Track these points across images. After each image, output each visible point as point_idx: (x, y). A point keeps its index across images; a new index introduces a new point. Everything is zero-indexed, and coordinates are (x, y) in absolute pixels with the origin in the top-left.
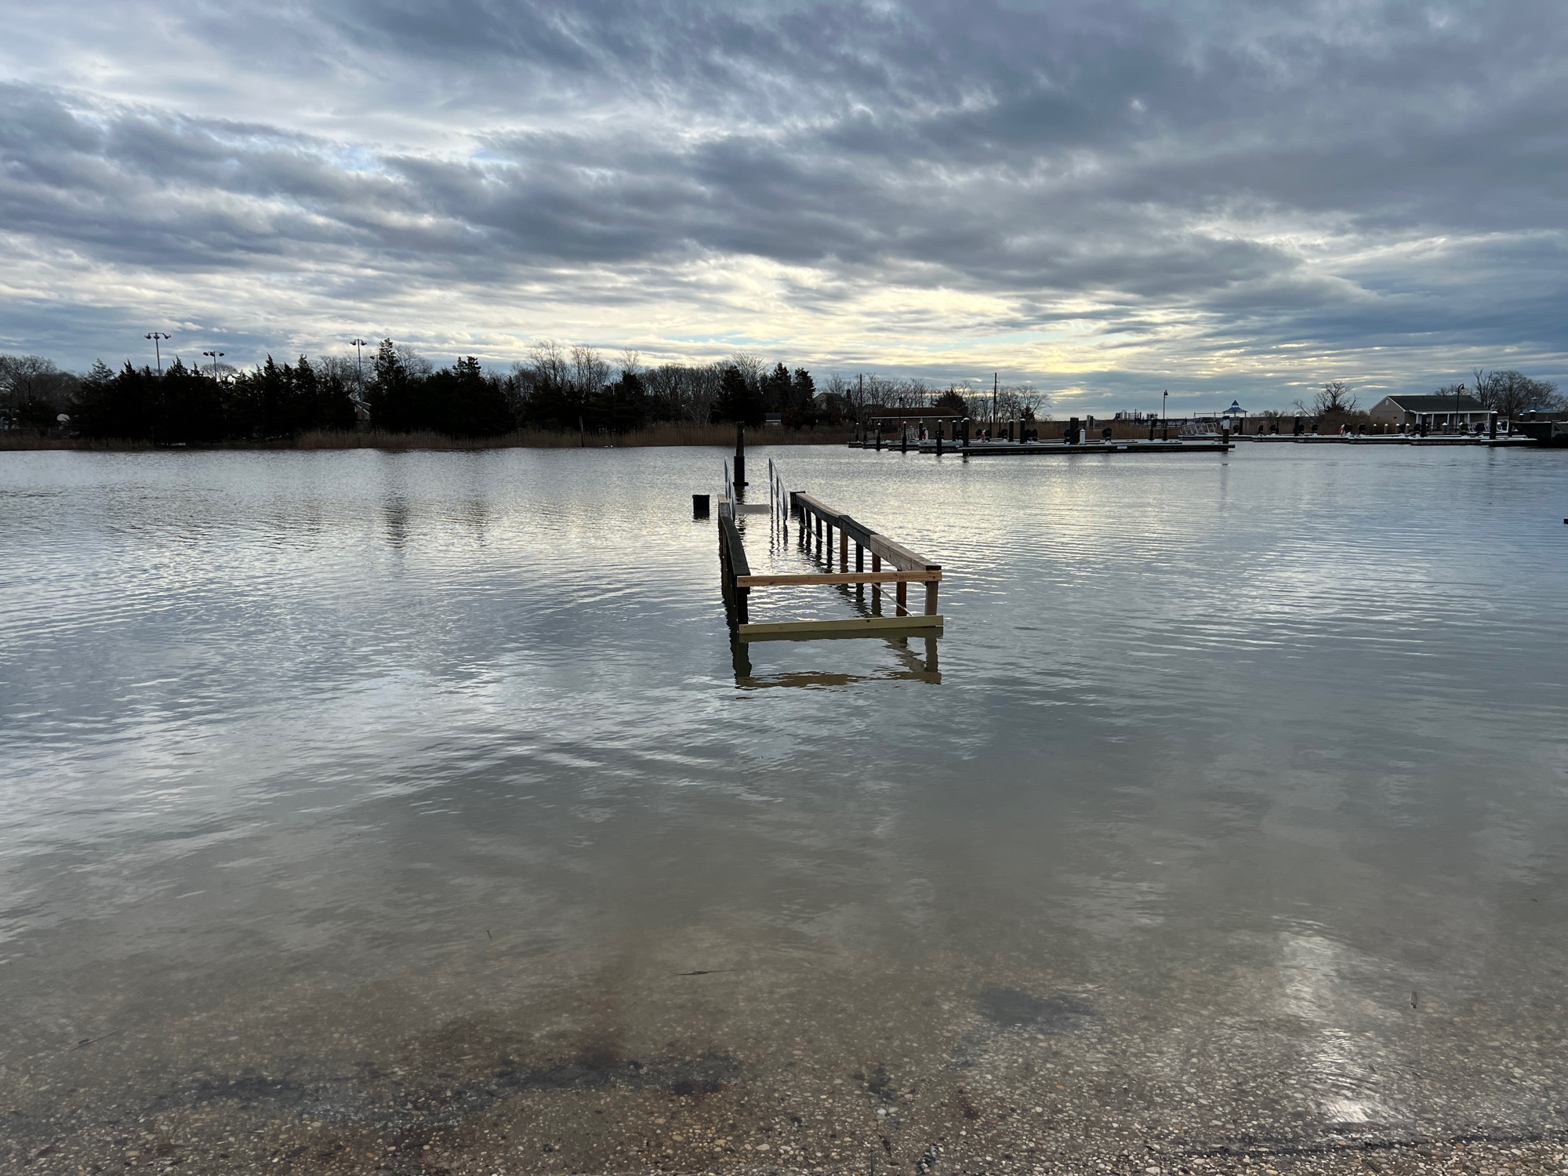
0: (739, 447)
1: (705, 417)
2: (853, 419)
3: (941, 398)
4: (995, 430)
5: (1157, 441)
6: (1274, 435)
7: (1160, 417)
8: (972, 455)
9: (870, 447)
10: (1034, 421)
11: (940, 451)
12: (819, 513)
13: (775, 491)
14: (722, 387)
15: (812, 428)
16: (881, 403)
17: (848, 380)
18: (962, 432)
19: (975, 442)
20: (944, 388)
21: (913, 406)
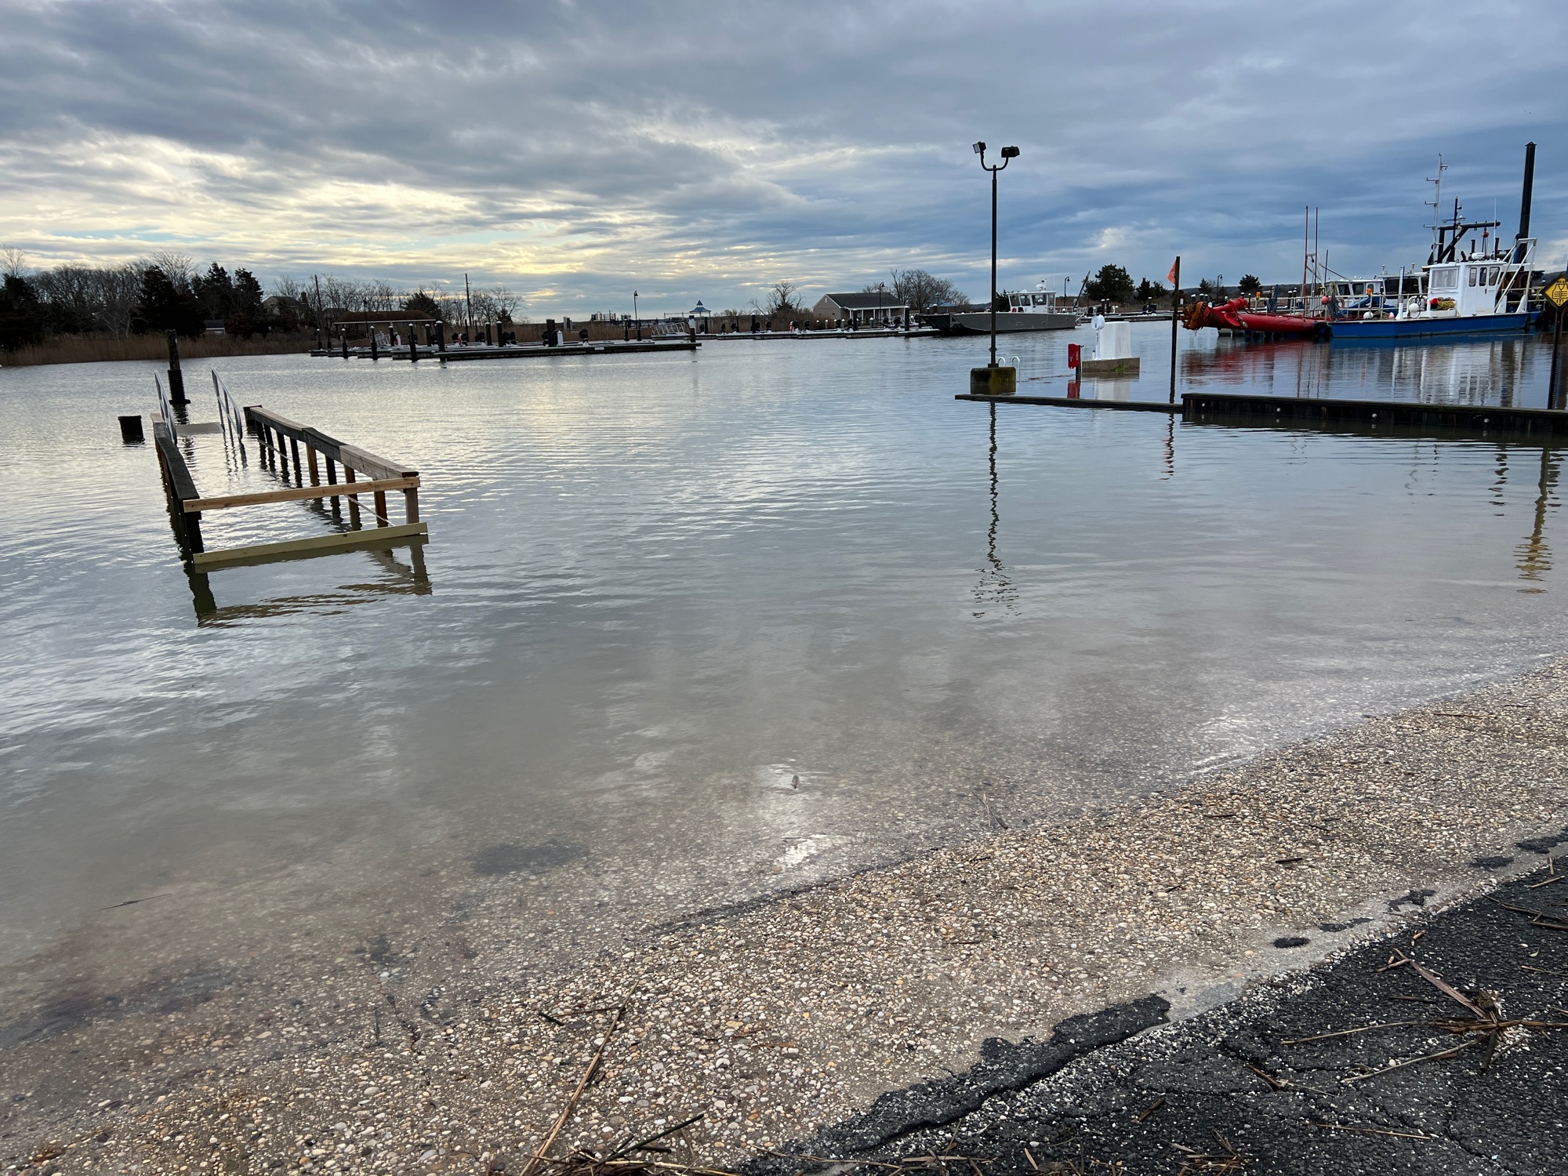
0: (174, 360)
1: (125, 327)
2: (312, 325)
3: (410, 301)
4: (472, 334)
5: (633, 342)
6: (735, 333)
7: (633, 318)
8: (449, 360)
9: (336, 355)
10: (512, 324)
11: (415, 357)
12: (279, 428)
13: (224, 407)
14: (143, 291)
15: (264, 336)
16: (343, 306)
17: (301, 282)
18: (437, 336)
19: (453, 347)
20: (411, 290)
21: (381, 309)
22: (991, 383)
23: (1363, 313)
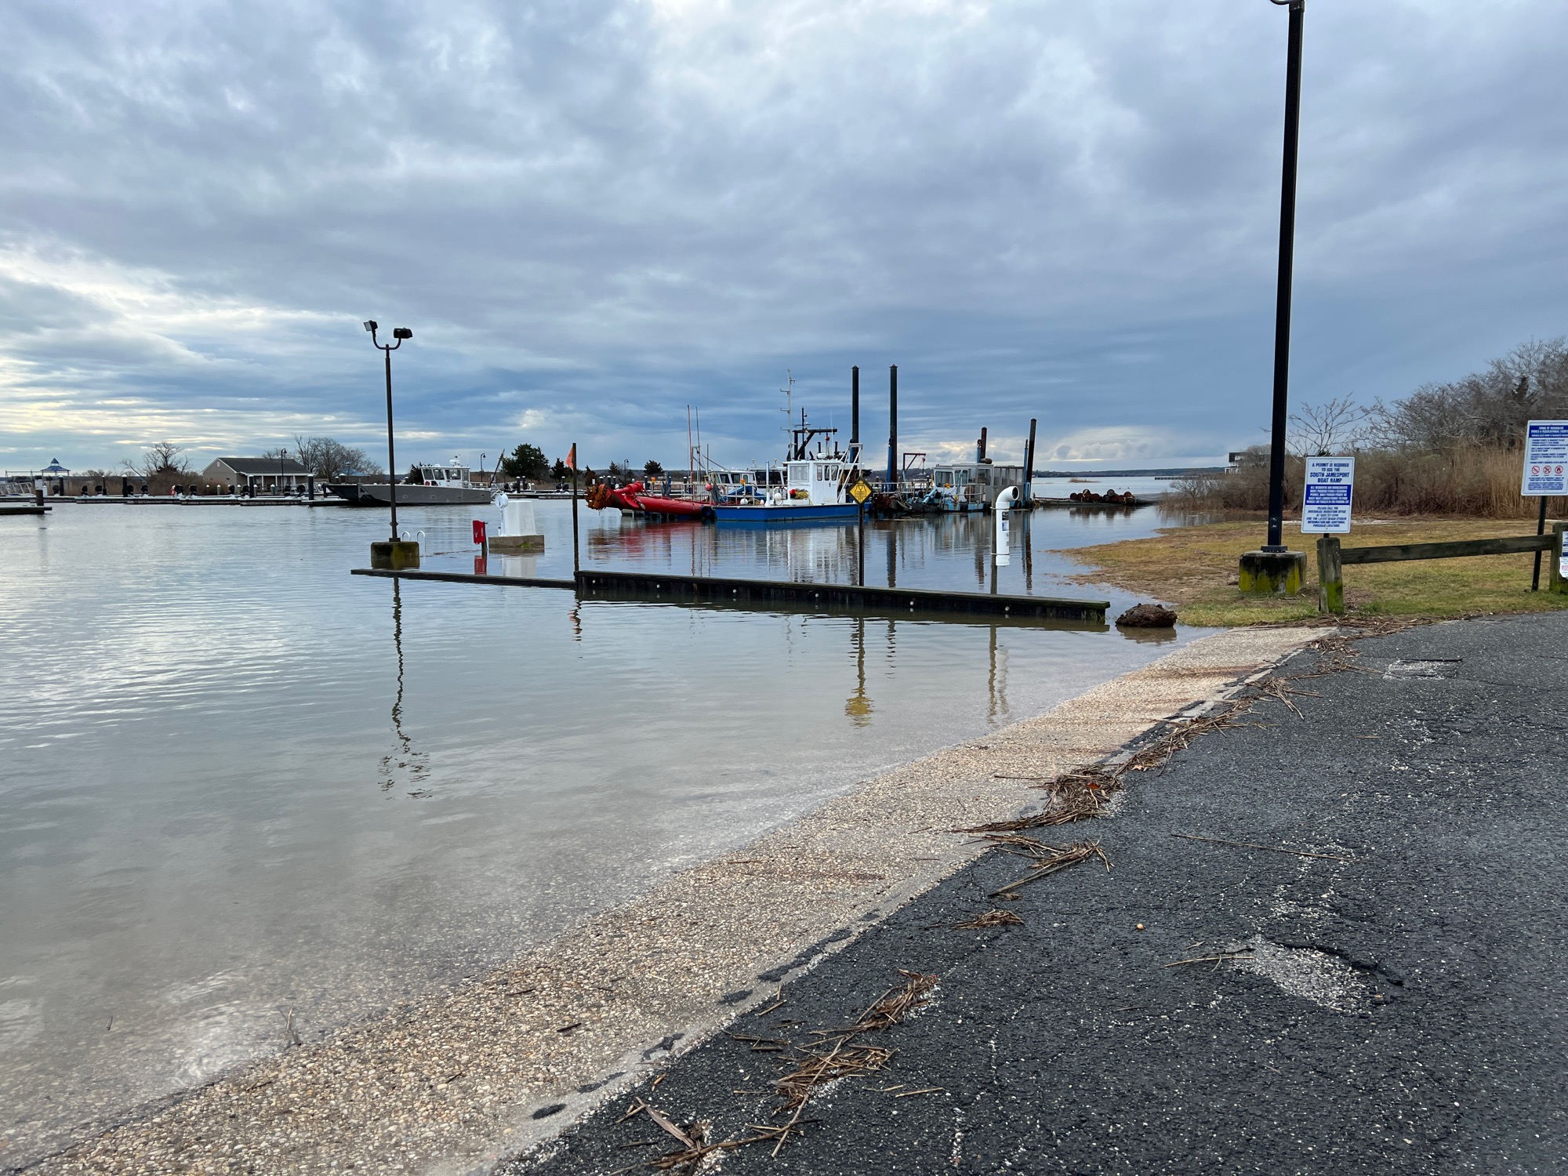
22: (393, 557)
23: (740, 499)
